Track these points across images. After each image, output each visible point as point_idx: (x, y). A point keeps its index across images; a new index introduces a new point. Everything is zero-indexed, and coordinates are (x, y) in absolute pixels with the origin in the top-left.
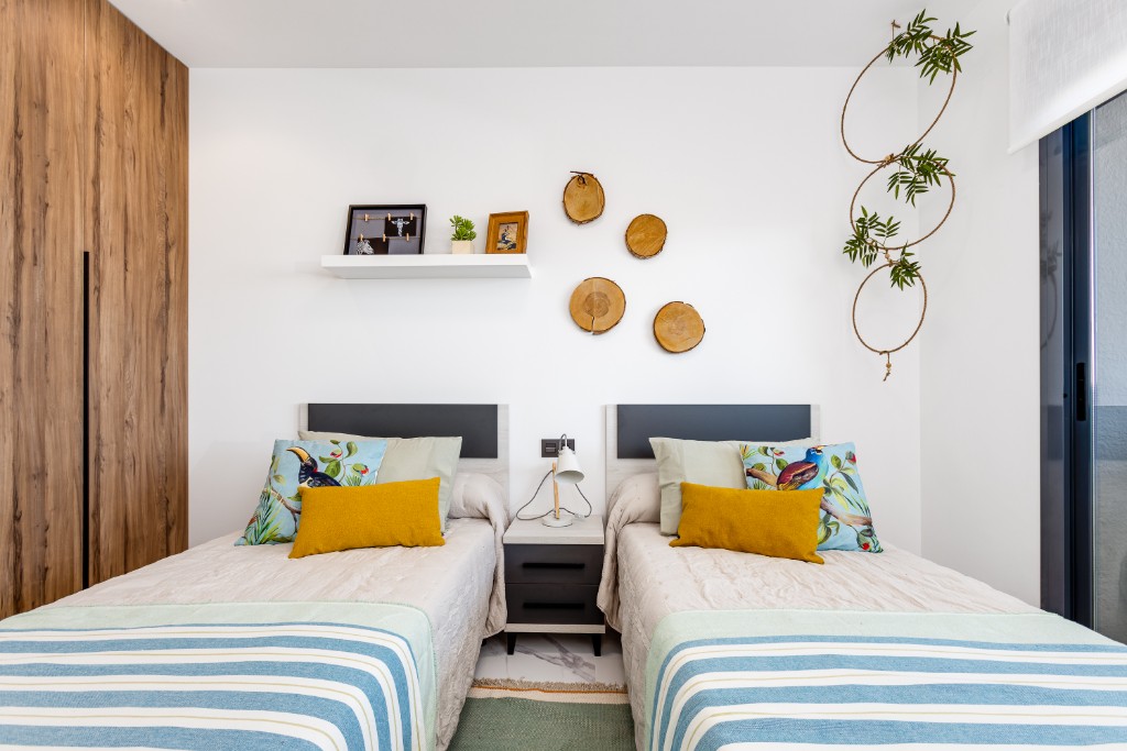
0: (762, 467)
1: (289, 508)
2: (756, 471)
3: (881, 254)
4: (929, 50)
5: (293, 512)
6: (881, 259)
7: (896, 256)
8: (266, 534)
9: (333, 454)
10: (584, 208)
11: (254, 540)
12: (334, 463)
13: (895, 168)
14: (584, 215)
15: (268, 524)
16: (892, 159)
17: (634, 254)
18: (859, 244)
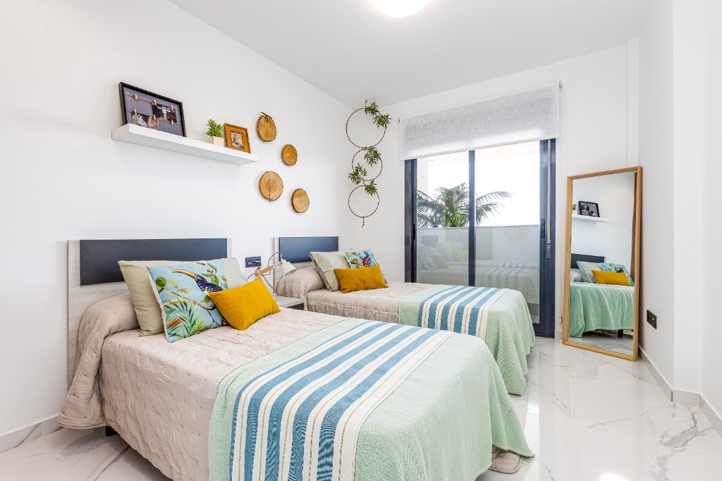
0: (356, 260)
1: (204, 308)
2: (355, 262)
3: (362, 182)
4: (377, 117)
5: (208, 310)
6: (362, 183)
7: (368, 183)
8: (195, 327)
9: (208, 271)
10: (267, 134)
11: (186, 334)
12: (213, 277)
13: (366, 151)
14: (267, 138)
15: (195, 321)
16: (365, 148)
17: (285, 163)
18: (356, 175)
